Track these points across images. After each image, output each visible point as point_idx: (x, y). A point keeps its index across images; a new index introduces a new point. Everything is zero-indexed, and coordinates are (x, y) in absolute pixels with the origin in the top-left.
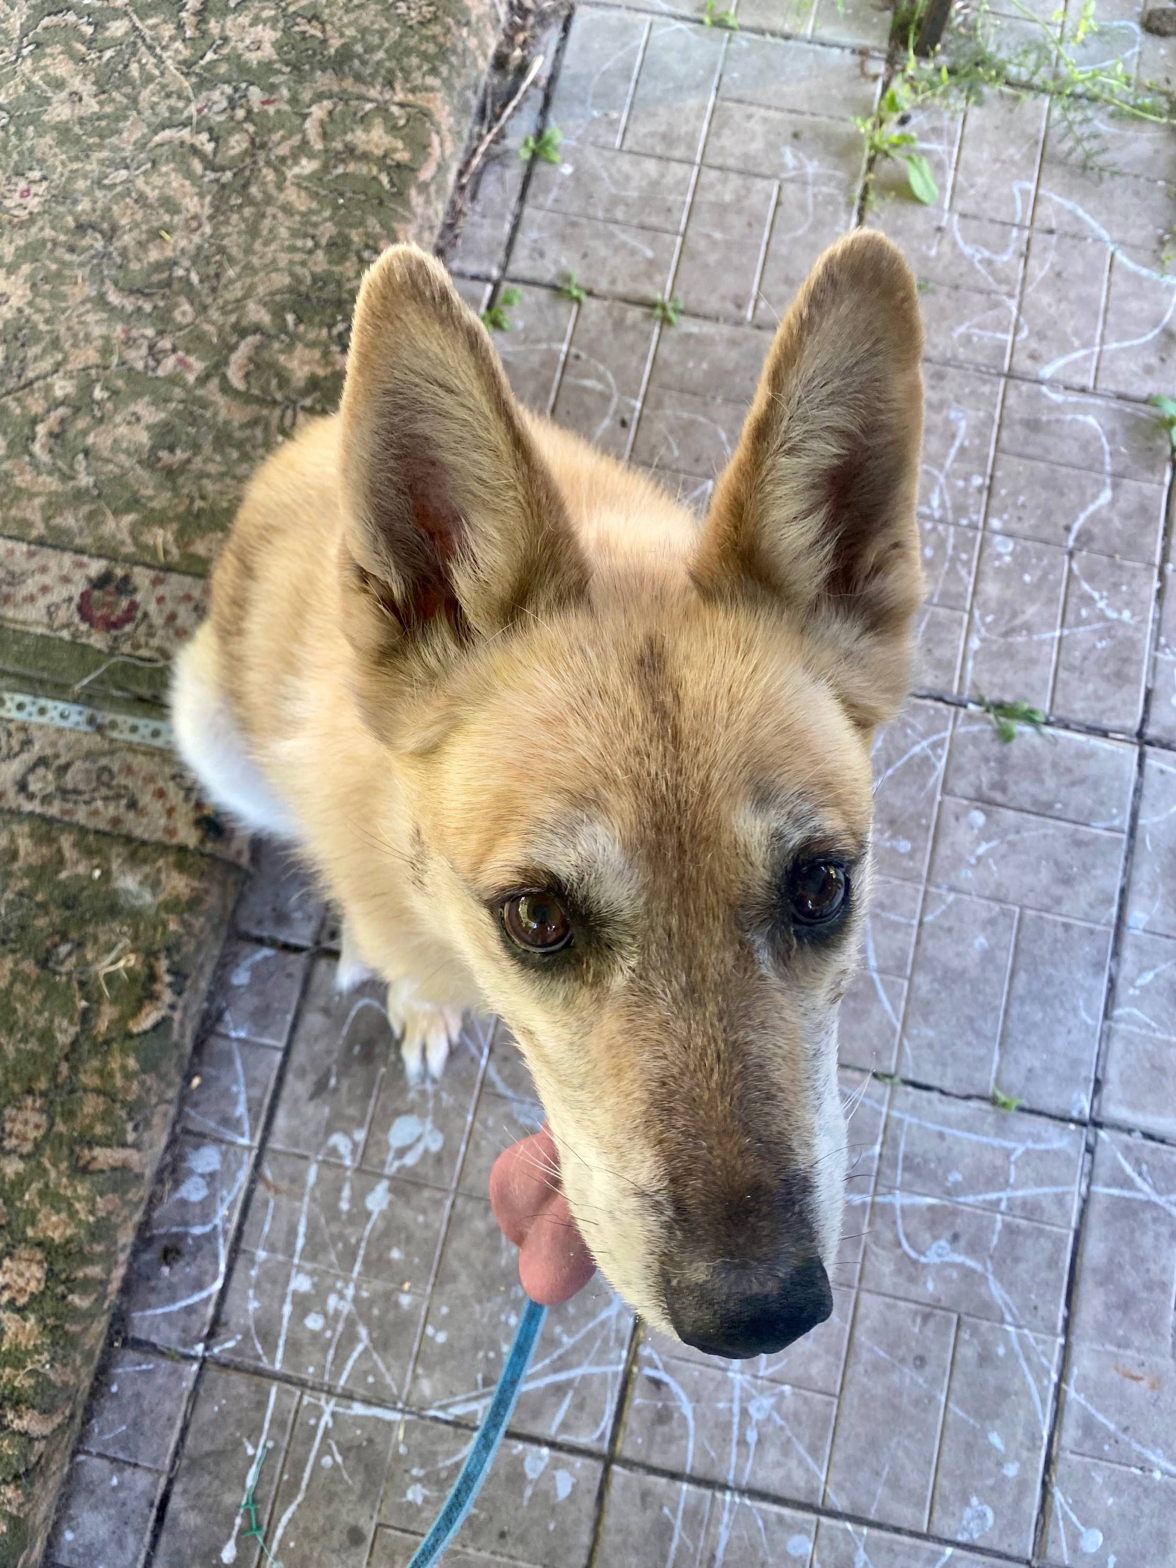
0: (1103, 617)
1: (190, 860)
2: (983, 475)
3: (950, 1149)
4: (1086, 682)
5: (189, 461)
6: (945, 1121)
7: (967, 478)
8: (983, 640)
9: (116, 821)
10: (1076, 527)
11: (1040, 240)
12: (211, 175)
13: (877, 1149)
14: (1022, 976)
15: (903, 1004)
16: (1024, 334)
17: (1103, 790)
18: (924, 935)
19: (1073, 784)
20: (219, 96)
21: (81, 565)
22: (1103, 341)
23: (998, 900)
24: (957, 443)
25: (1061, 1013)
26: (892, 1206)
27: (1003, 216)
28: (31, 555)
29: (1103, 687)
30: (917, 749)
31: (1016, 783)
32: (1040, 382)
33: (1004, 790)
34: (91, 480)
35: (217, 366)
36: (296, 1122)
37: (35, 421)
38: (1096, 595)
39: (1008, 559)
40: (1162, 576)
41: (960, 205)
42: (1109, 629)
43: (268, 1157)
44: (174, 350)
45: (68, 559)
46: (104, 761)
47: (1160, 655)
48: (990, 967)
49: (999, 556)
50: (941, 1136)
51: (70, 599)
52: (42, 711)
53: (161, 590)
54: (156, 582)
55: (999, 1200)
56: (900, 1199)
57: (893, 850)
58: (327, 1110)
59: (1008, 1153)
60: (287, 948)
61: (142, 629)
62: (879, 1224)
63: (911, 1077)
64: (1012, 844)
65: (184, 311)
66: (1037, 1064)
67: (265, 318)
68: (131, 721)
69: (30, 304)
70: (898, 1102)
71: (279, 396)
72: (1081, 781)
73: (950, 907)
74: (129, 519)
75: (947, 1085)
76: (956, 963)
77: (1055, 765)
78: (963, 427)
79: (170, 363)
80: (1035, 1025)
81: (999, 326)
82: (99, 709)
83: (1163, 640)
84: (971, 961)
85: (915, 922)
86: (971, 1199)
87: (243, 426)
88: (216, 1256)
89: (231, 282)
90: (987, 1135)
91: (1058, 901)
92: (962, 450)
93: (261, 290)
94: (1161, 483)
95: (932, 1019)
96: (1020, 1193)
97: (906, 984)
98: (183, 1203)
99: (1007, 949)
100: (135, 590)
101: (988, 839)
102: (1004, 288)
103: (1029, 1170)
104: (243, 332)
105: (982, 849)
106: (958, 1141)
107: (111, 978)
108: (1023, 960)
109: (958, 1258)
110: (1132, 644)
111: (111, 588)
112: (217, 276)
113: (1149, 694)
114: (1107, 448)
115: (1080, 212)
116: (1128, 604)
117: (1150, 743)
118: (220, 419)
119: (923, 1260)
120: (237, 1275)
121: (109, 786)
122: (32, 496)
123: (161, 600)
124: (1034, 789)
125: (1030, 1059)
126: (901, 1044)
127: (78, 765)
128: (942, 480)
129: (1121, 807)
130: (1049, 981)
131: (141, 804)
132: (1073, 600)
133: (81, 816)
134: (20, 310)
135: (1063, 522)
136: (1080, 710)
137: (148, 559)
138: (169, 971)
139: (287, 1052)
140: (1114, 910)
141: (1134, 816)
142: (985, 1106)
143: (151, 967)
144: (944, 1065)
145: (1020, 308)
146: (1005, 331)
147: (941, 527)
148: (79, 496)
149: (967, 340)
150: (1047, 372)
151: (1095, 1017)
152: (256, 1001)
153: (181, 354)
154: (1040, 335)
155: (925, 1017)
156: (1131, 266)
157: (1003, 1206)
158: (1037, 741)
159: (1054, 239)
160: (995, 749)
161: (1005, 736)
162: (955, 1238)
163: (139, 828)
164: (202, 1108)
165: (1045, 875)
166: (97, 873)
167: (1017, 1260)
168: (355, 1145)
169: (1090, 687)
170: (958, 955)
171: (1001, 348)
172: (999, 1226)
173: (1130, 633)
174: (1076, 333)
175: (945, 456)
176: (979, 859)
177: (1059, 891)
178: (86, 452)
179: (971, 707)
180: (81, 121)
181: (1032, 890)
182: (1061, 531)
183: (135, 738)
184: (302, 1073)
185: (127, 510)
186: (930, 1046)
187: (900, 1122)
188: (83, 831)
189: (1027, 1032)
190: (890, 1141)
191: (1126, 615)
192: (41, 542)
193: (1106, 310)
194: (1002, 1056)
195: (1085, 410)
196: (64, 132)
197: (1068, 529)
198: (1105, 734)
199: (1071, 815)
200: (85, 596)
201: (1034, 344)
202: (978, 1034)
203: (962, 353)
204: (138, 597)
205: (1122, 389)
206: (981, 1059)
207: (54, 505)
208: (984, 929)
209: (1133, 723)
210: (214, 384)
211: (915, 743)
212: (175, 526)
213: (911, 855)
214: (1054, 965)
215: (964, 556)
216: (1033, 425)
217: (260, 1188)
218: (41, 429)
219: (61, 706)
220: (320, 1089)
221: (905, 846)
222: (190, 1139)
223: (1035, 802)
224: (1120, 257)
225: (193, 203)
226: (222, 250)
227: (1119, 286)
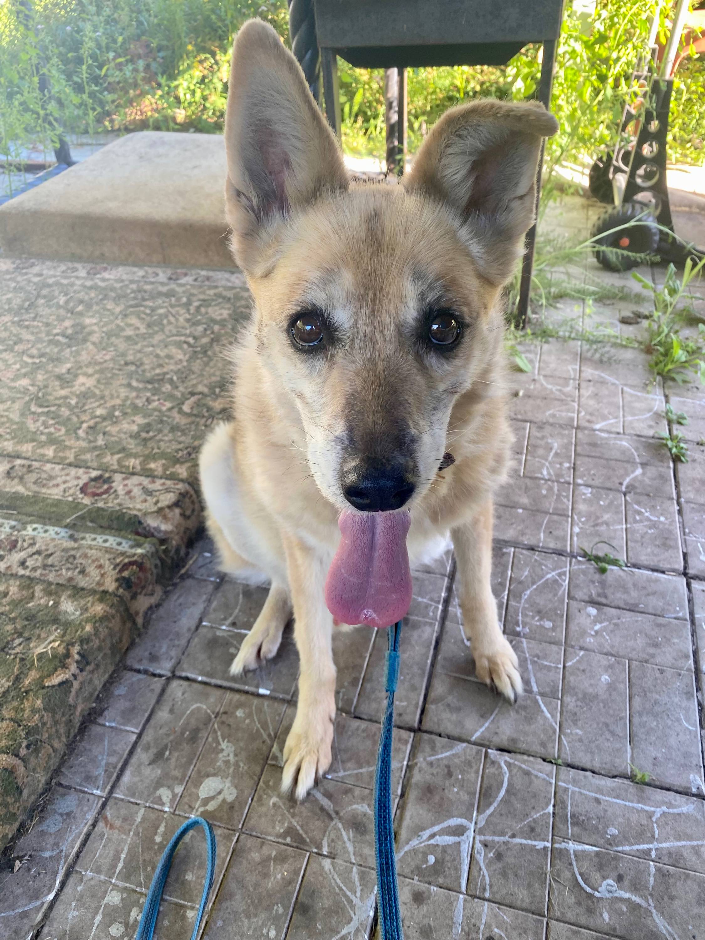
0: (648, 519)
1: (108, 597)
2: (570, 463)
3: (606, 811)
4: (646, 548)
5: (155, 436)
6: (599, 790)
7: (561, 464)
8: (581, 528)
9: (70, 579)
10: (625, 483)
11: (583, 385)
12: (191, 349)
13: (551, 809)
14: (637, 701)
15: (558, 715)
16: (583, 414)
17: (668, 598)
18: (567, 673)
19: (648, 595)
20: (200, 328)
21: (87, 473)
22: (624, 416)
23: (612, 655)
24: (554, 451)
25: (669, 722)
26: (567, 851)
27: (565, 375)
28: (63, 469)
29: (656, 551)
30: (549, 576)
31: (613, 594)
32: (594, 430)
33: (606, 597)
34: (103, 443)
35: (179, 404)
36: (137, 779)
37: (83, 422)
38: (643, 510)
39: (589, 495)
40: (679, 504)
41: (543, 373)
42: (654, 525)
43: (111, 802)
44: (159, 400)
45: (81, 471)
46: (72, 553)
47: (687, 538)
48: (614, 693)
49: (584, 494)
50: (598, 801)
51: (77, 485)
52: (46, 531)
53: (126, 482)
54: (124, 479)
55: (650, 850)
56: (572, 846)
57: (542, 627)
58: (159, 772)
59: (650, 815)
60: (154, 675)
61: (112, 496)
62: (559, 864)
63: (569, 761)
64: (616, 625)
65: (167, 388)
66: (659, 755)
67: (206, 390)
68: (93, 536)
69: (95, 386)
70: (562, 776)
71: (206, 414)
72: (654, 593)
73: (582, 658)
74: (117, 457)
75: (597, 765)
76: (590, 690)
77: (634, 585)
78: (556, 445)
79: (155, 404)
80: (652, 729)
81: (568, 411)
82: (77, 531)
83: (687, 530)
84: (601, 690)
85: (561, 666)
86: (627, 848)
87: (185, 425)
88: (56, 873)
89: (192, 379)
90: (632, 801)
91: (653, 656)
92: (557, 454)
93: (205, 382)
94: (669, 467)
95: (580, 723)
96: (664, 845)
97: (559, 702)
98: (43, 833)
99: (623, 682)
100: (113, 482)
101: (600, 623)
102: (569, 399)
103: (668, 828)
104: (192, 394)
105: (597, 627)
106: (611, 804)
107: (41, 656)
108: (635, 690)
109: (627, 895)
110: (670, 532)
111: (101, 481)
112: (186, 378)
113: (685, 555)
114: (635, 454)
115: (603, 375)
116: (662, 515)
117: (692, 578)
118: (175, 422)
119: (597, 894)
120: (68, 890)
121: (71, 564)
122: (70, 448)
123: (126, 485)
124: (625, 596)
125: (653, 752)
126: (559, 736)
127: (58, 554)
128: (547, 464)
129: (682, 607)
130: (656, 702)
131: (87, 571)
132: (630, 513)
133: (51, 577)
134: (89, 388)
135: (617, 481)
136: (644, 559)
137: (124, 470)
138: (78, 653)
139: (140, 736)
140: (691, 662)
141: (692, 613)
142: (626, 782)
143: (68, 650)
144: (592, 753)
145: (579, 405)
146: (574, 412)
147: (549, 483)
148: (95, 448)
149: (554, 416)
150: (598, 426)
151: (694, 725)
152: (128, 704)
153: (161, 401)
154: (591, 414)
155: (575, 722)
156: (632, 392)
157: (653, 854)
158: (622, 573)
159: (591, 383)
160: (597, 576)
161: (603, 571)
162: (620, 879)
163: (83, 582)
164: (73, 770)
165: (641, 642)
166: (51, 603)
167: (672, 898)
168: (174, 795)
169: (649, 550)
170: (591, 685)
171: (572, 419)
172: (653, 870)
173: (667, 526)
174: (610, 413)
175: (548, 456)
176: (596, 632)
177: (652, 650)
178: (104, 434)
179: (579, 558)
180: (137, 335)
181: (634, 650)
182: (618, 485)
183: (94, 543)
184: (147, 748)
185: (119, 452)
186: (580, 740)
187: (566, 790)
188: (50, 584)
189: (648, 733)
190: (559, 804)
191: (662, 519)
192: (70, 465)
193: (623, 406)
194: (632, 749)
195: (621, 440)
196: (128, 338)
197: (621, 484)
198: (663, 572)
199: (651, 611)
200: (86, 485)
201: (588, 417)
202: (613, 733)
203: (551, 420)
204: (114, 484)
205: (638, 433)
206: (618, 750)
207: (83, 451)
208: (606, 671)
209: (680, 566)
210: (176, 410)
211: (548, 573)
212: (141, 459)
213: (554, 629)
214: (658, 693)
215: (564, 494)
216: (594, 445)
217: (101, 825)
218: (85, 426)
219: (56, 529)
220: (158, 757)
221: (548, 624)
222: (61, 790)
223: (626, 603)
224: (626, 389)
225: (180, 356)
226: (190, 370)
227: (628, 398)
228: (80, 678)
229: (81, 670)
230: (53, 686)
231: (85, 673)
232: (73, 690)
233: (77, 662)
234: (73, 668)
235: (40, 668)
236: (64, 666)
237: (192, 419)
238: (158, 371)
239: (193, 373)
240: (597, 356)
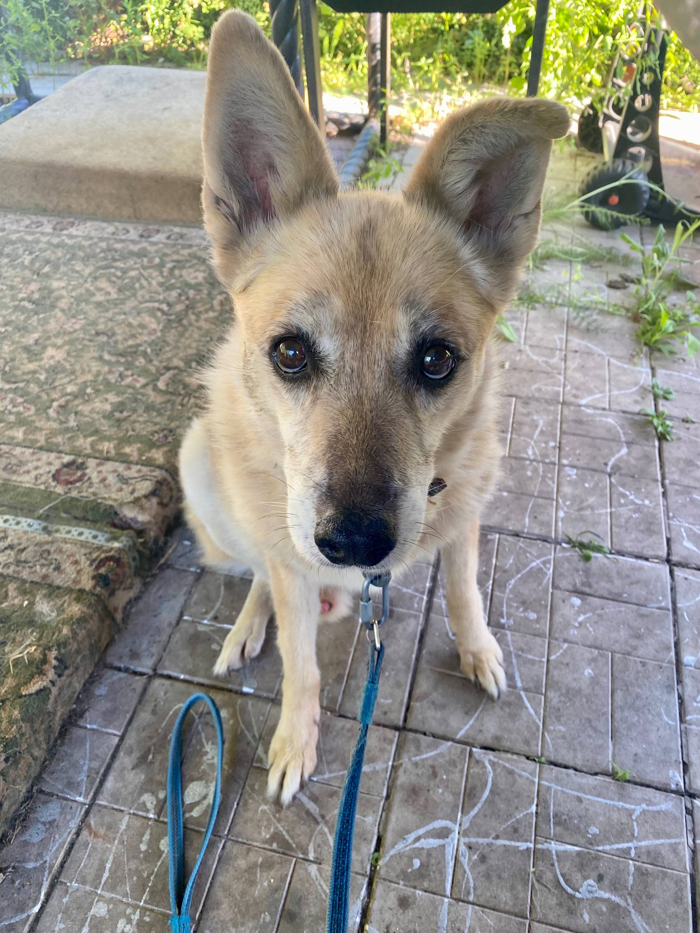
0: (633, 503)
1: (85, 596)
2: (555, 441)
3: (587, 810)
4: (631, 533)
5: (129, 416)
6: (581, 788)
7: (546, 443)
8: (565, 513)
9: (45, 577)
10: (610, 464)
11: (570, 356)
12: (164, 317)
13: (534, 808)
14: (619, 694)
15: (542, 711)
16: (568, 388)
17: (651, 587)
18: (551, 667)
19: (632, 583)
20: (174, 294)
21: (59, 458)
22: (610, 390)
23: (596, 648)
24: (539, 429)
25: (650, 717)
26: (550, 851)
27: (551, 345)
28: (33, 453)
29: (641, 536)
30: (534, 564)
31: (597, 583)
32: (580, 406)
33: (590, 586)
34: (75, 424)
35: (153, 380)
36: (119, 785)
37: (53, 401)
38: (628, 493)
39: (574, 477)
40: (663, 485)
41: (529, 342)
42: (638, 509)
43: (95, 809)
44: (132, 375)
45: (53, 456)
46: (46, 547)
47: (671, 522)
48: (597, 688)
49: (569, 475)
50: (580, 800)
51: (49, 472)
52: (18, 523)
53: (100, 468)
54: (98, 465)
55: (630, 848)
56: (554, 846)
57: (526, 618)
58: (143, 777)
59: (630, 813)
60: (135, 673)
61: (86, 484)
62: (541, 866)
63: (552, 759)
64: (599, 615)
65: (141, 361)
66: (640, 751)
67: (181, 364)
68: (67, 528)
69: (65, 360)
70: (545, 775)
71: (182, 392)
72: (637, 582)
73: (565, 651)
74: (90, 439)
75: (579, 763)
76: (574, 685)
77: (619, 573)
78: (541, 422)
79: (128, 380)
80: (633, 724)
81: (554, 384)
82: (52, 523)
83: (671, 514)
84: (584, 685)
85: (545, 660)
86: (607, 848)
87: (161, 404)
88: (40, 886)
89: (167, 352)
90: (612, 799)
91: (635, 648)
92: (542, 432)
93: (181, 355)
94: (654, 446)
95: (563, 719)
96: (643, 843)
97: (543, 697)
98: (26, 843)
99: (606, 676)
100: (86, 468)
101: (584, 613)
102: (555, 371)
103: (647, 826)
104: (168, 369)
105: (581, 618)
106: (592, 803)
107: (17, 662)
108: (618, 684)
109: (606, 895)
110: (654, 516)
111: (74, 467)
112: (160, 350)
113: (668, 540)
114: (621, 431)
115: (589, 345)
116: (646, 497)
117: (675, 565)
118: (150, 401)
119: (578, 895)
120: (53, 901)
121: (46, 559)
122: (41, 429)
123: (100, 472)
124: (608, 586)
125: (634, 748)
126: (543, 733)
127: (31, 548)
128: (533, 443)
129: (665, 596)
130: (638, 697)
131: (62, 568)
132: (615, 496)
133: (25, 574)
134: (59, 362)
135: (602, 461)
136: (628, 546)
137: (97, 455)
138: (56, 658)
139: (122, 738)
140: (673, 654)
141: (674, 602)
142: (608, 779)
143: (45, 655)
144: (575, 750)
145: (565, 378)
146: (559, 386)
147: (535, 463)
148: (67, 430)
149: (539, 390)
150: (583, 402)
151: (674, 720)
152: (109, 705)
153: (135, 377)
154: (577, 388)
155: (558, 718)
156: (619, 364)
157: (633, 853)
158: (606, 561)
159: (578, 354)
160: (581, 565)
161: (587, 559)
162: (600, 878)
163: (58, 580)
164: (55, 776)
165: (623, 633)
166: (26, 603)
167: (650, 897)
168: (158, 800)
169: (633, 536)
170: (575, 679)
171: (558, 394)
172: (632, 869)
173: (651, 510)
174: (596, 387)
175: (533, 434)
176: (580, 624)
177: (634, 642)
178: (76, 413)
179: (564, 545)
180: (108, 301)
181: (617, 642)
182: (603, 466)
183: (69, 536)
184: (130, 752)
185: (91, 435)
186: (564, 737)
187: (549, 788)
188: (24, 581)
189: (629, 729)
190: (542, 803)
191: (647, 502)
192: (41, 448)
193: (609, 380)
194: (614, 745)
195: (607, 416)
196: (99, 304)
197: (606, 464)
198: (647, 559)
199: (634, 600)
200: (58, 471)
201: (574, 391)
202: (595, 730)
203: (537, 395)
204: (87, 471)
205: (624, 409)
206: (600, 747)
207: (53, 433)
208: (589, 664)
209: (663, 553)
210: (150, 387)
211: (532, 561)
212: (116, 442)
213: (538, 621)
214: (640, 687)
215: (549, 475)
216: (579, 422)
217: (85, 833)
218: (55, 404)
219: (29, 521)
220: (142, 761)
221: (533, 616)
222: (43, 797)
223: (610, 593)
224: (612, 360)
225: (154, 326)
226: (164, 341)
227: (614, 371)
228: (58, 684)
229: (60, 676)
230: (31, 695)
231: (63, 678)
232: (52, 698)
233: (55, 667)
234: (51, 674)
235: (16, 675)
236: (42, 673)
237: (168, 397)
238: (131, 342)
239: (168, 344)
240: (584, 324)
